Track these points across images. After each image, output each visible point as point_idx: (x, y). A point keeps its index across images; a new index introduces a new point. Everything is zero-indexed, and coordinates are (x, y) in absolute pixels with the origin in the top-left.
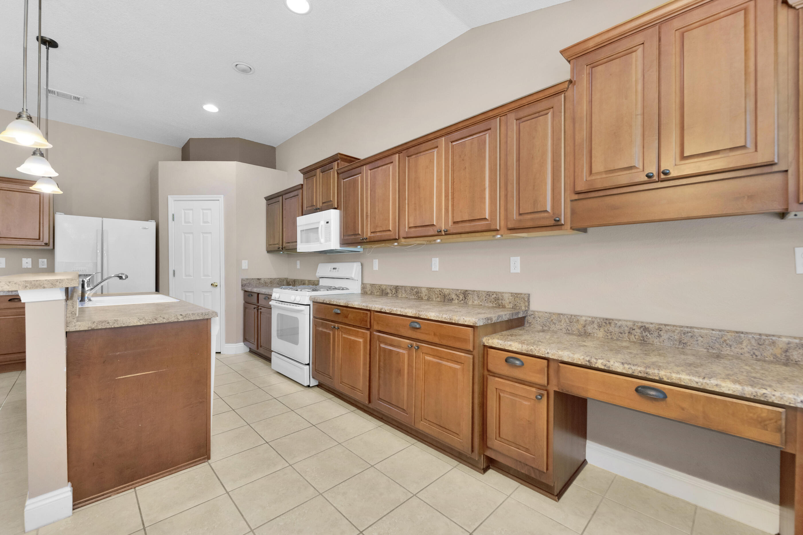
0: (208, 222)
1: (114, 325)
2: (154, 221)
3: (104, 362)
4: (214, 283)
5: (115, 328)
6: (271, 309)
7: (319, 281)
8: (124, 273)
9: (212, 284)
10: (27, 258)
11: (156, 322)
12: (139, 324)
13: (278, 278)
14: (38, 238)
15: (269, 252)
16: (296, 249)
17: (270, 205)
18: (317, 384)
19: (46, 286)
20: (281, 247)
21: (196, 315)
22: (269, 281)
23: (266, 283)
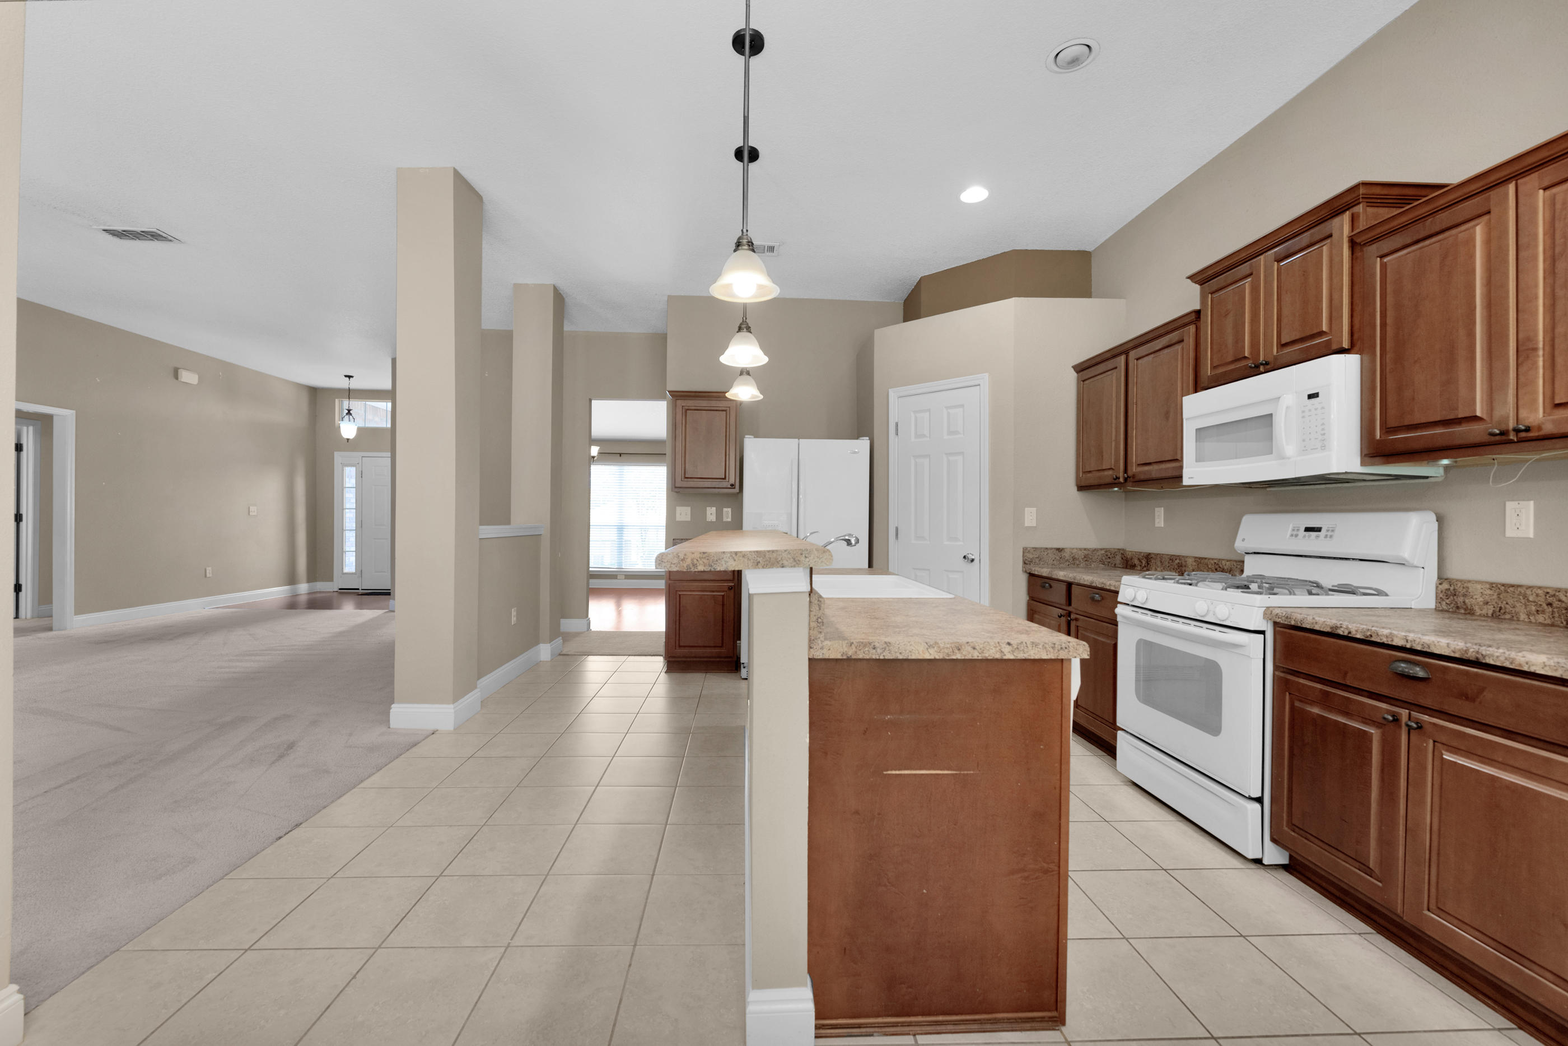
0: (956, 433)
1: (884, 654)
2: (868, 438)
3: (865, 732)
4: (968, 554)
5: (884, 660)
6: (1117, 625)
7: (1243, 562)
8: (852, 534)
9: (965, 557)
10: (711, 506)
11: (959, 656)
12: (927, 656)
13: (1101, 549)
14: (724, 477)
15: (1081, 488)
16: (1181, 477)
17: (1087, 382)
18: (1285, 860)
19: (785, 563)
20: (1121, 475)
21: (1041, 646)
22: (1081, 554)
23: (1074, 559)
